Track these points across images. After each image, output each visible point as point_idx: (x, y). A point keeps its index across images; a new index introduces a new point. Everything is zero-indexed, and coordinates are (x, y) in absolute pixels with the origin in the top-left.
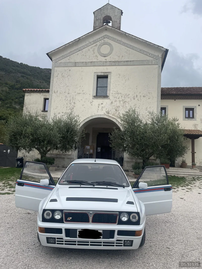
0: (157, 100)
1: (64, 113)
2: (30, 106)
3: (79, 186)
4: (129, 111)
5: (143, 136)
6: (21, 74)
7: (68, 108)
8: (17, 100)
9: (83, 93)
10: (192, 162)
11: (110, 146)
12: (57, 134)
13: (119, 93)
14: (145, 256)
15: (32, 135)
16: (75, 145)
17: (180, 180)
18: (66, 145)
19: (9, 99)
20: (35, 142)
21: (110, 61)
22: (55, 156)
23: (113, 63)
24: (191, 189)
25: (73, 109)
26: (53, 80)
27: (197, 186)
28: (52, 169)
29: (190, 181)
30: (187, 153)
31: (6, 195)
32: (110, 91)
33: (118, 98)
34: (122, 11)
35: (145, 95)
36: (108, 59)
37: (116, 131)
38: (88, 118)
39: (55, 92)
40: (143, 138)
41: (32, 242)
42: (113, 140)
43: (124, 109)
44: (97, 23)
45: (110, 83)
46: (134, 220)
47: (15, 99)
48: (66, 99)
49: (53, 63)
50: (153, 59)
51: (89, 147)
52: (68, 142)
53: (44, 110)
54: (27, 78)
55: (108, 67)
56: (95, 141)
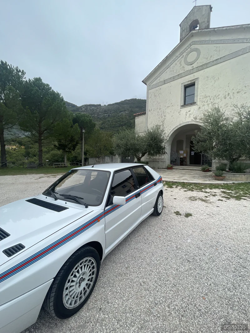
7: (160, 121)
9: (171, 105)
13: (208, 96)
21: (198, 66)
23: (200, 68)
25: (164, 121)
33: (207, 102)
34: (211, 6)
35: (240, 90)
36: (195, 65)
38: (176, 127)
39: (150, 111)
44: (184, 34)
45: (198, 89)
48: (158, 114)
51: (183, 151)
55: (195, 74)
56: (189, 146)
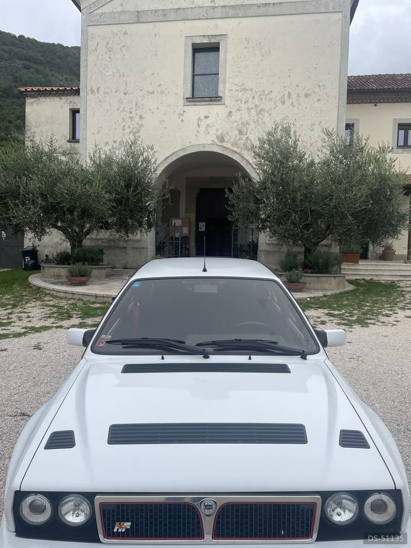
0: (337, 105)
1: (118, 142)
2: (41, 128)
4: (273, 132)
5: (309, 192)
6: (22, 61)
7: (127, 130)
8: (19, 122)
9: (159, 90)
10: (408, 249)
11: (229, 219)
12: (103, 192)
13: (248, 88)
15: (44, 196)
16: (147, 219)
17: (390, 289)
18: (127, 218)
19: (3, 121)
21: (225, 4)
22: (106, 244)
23: (231, 10)
25: (138, 132)
26: (86, 60)
28: (99, 273)
32: (225, 85)
33: (245, 102)
35: (310, 92)
37: (243, 183)
38: (173, 153)
40: (307, 198)
42: (236, 204)
43: (260, 130)
45: (226, 62)
47: (15, 121)
48: (121, 109)
49: (84, 17)
51: (181, 221)
52: (131, 211)
53: (74, 138)
54: (37, 71)
55: (218, 21)
56: (193, 208)
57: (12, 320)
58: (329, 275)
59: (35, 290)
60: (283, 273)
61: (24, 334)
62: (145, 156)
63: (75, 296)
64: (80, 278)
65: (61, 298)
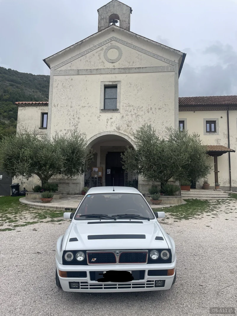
0: (174, 113)
1: (67, 130)
2: (25, 122)
3: (99, 221)
4: (143, 127)
5: (161, 156)
6: (9, 82)
7: (72, 124)
8: (5, 114)
9: (88, 106)
10: (215, 183)
11: (123, 168)
12: (61, 156)
13: (131, 105)
14: (177, 296)
15: (31, 158)
16: (81, 168)
17: (204, 204)
18: (72, 168)
20: (34, 167)
21: (119, 67)
22: (58, 182)
23: (122, 70)
24: (217, 215)
25: (77, 125)
26: (52, 91)
27: (223, 210)
28: (56, 196)
29: (215, 205)
30: (210, 174)
31: (7, 231)
32: (120, 104)
33: (130, 112)
34: (131, 8)
35: (161, 107)
36: (117, 65)
37: (129, 150)
38: (95, 135)
39: (55, 106)
40: (160, 158)
41: (49, 287)
42: (126, 161)
43: (138, 125)
44: (102, 23)
45: (120, 93)
46: (165, 258)
47: (3, 113)
48: (69, 114)
49: (52, 71)
50: (168, 65)
51: (98, 168)
52: (74, 165)
53: (42, 127)
54: (17, 87)
55: (117, 75)
56: (104, 162)
57: (17, 219)
58: (173, 196)
59: (24, 206)
60: (150, 196)
61: (26, 225)
62: (81, 138)
63: (46, 208)
64: (47, 199)
65: (38, 209)
